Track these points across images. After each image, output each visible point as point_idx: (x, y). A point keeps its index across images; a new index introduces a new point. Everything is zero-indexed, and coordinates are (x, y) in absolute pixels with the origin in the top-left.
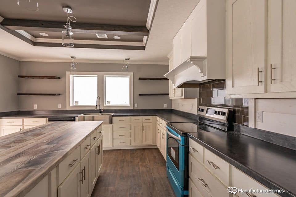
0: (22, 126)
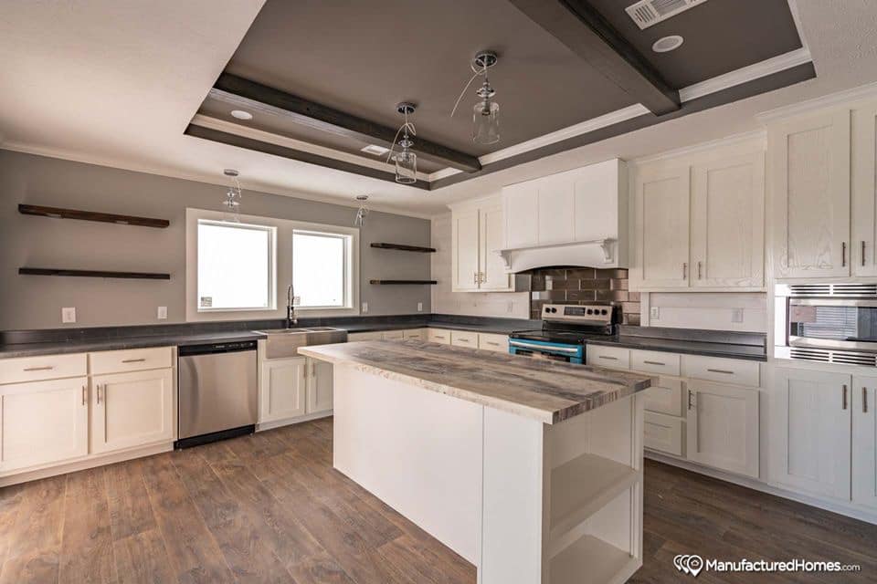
0: (86, 378)
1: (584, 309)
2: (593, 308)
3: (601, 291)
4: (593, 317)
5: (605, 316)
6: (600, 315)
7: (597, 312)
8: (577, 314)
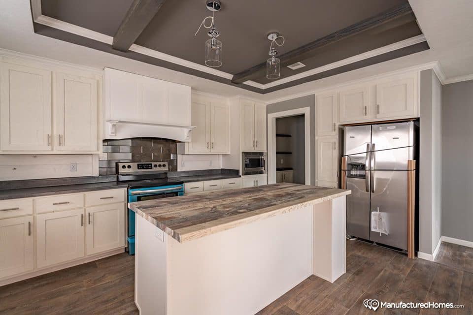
1: (151, 164)
2: (158, 164)
3: (156, 154)
4: (158, 169)
5: (165, 168)
6: (162, 167)
7: (160, 166)
8: (147, 168)
